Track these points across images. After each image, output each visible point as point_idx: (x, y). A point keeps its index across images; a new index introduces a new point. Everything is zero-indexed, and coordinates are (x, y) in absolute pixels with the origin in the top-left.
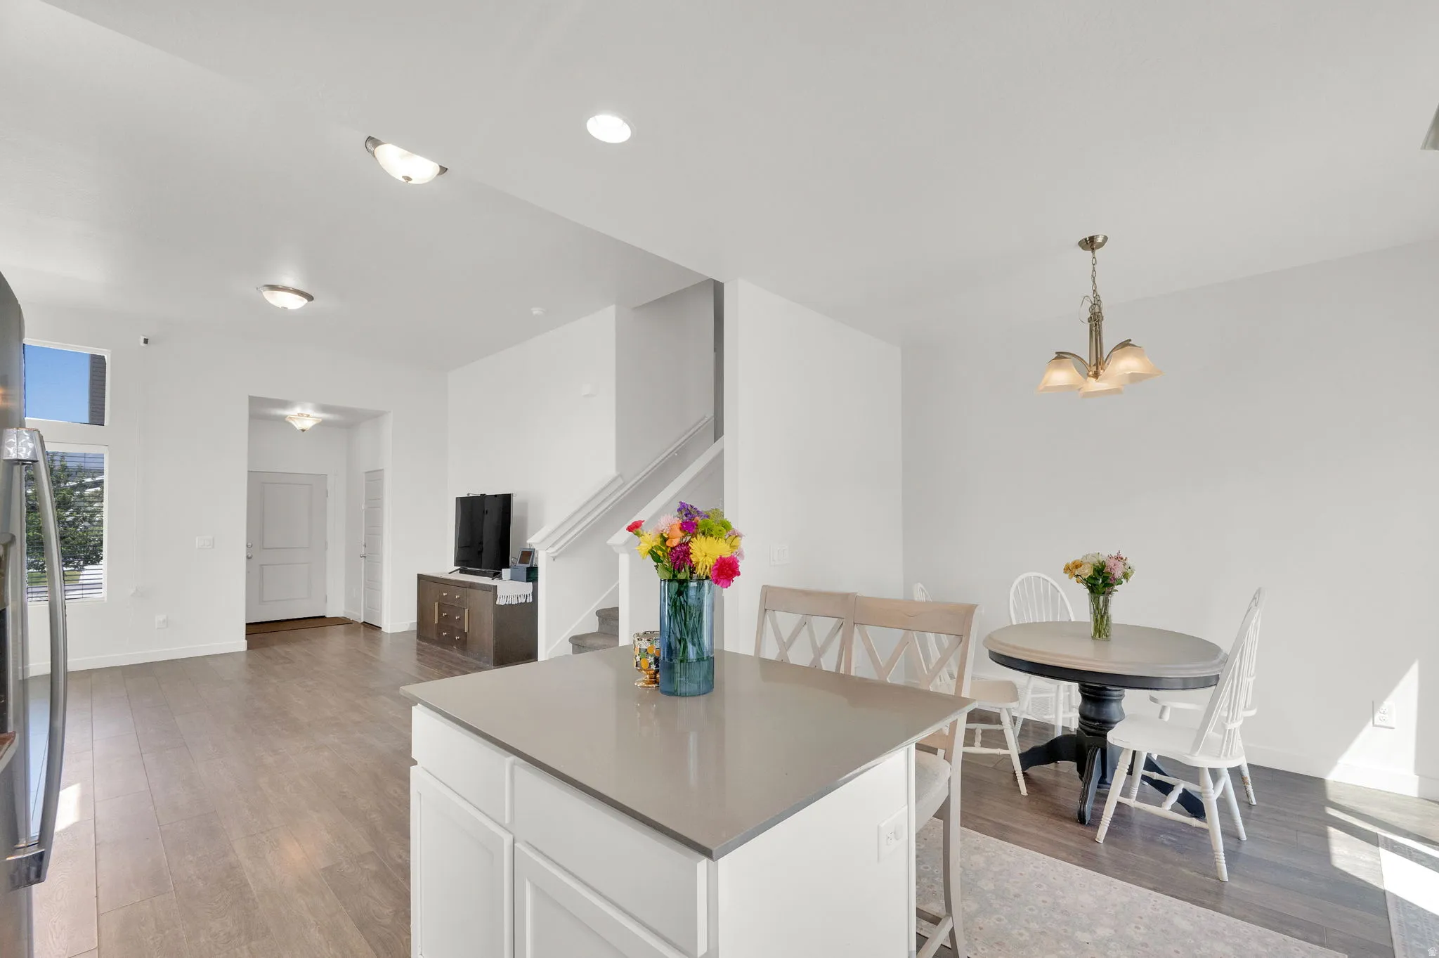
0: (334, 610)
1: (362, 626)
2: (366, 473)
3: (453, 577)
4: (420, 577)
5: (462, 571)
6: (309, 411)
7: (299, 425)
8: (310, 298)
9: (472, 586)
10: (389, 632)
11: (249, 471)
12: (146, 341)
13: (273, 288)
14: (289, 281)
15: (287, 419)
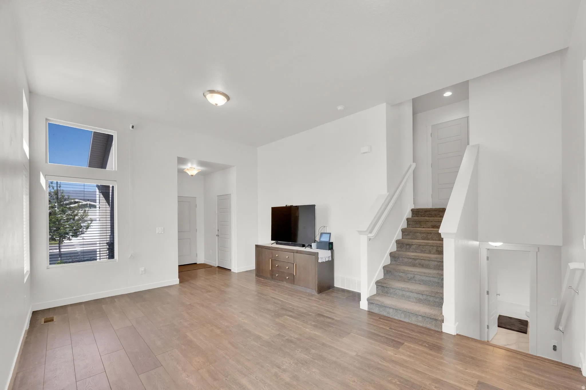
0: (201, 260)
1: (217, 268)
2: (218, 196)
3: (270, 246)
4: (257, 246)
5: (277, 244)
6: (195, 166)
7: (190, 173)
8: (228, 98)
9: (282, 250)
10: (236, 272)
11: (178, 196)
12: (133, 127)
13: (212, 92)
14: (220, 88)
15: (185, 170)
